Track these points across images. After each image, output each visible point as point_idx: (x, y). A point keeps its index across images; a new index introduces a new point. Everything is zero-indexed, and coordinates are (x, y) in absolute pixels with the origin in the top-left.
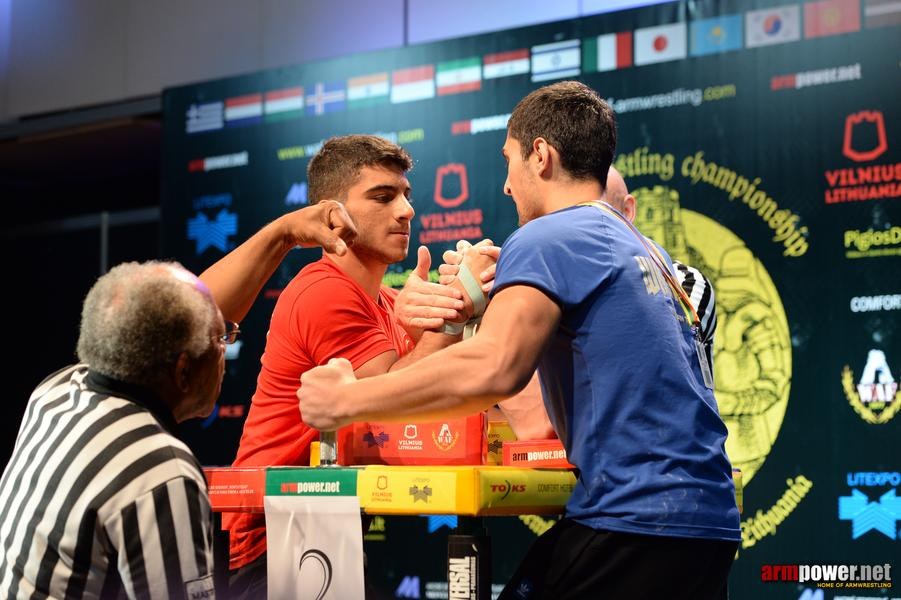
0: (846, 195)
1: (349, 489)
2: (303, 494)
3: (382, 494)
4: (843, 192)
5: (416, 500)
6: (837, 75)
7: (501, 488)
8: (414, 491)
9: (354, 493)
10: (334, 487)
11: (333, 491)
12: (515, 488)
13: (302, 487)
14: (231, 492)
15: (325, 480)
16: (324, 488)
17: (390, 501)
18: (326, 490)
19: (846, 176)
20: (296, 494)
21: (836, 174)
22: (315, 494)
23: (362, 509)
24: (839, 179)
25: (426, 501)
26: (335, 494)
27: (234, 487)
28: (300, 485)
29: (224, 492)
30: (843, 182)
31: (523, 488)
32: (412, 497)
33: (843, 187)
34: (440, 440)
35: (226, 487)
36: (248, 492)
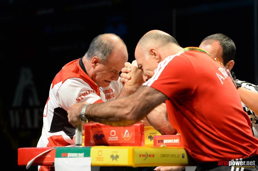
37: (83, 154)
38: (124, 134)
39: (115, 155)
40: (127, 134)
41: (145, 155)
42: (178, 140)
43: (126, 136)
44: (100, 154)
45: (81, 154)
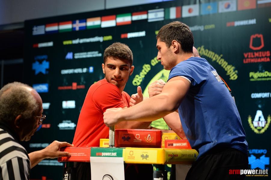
0: (250, 61)
1: (120, 155)
2: (104, 156)
3: (131, 157)
4: (249, 60)
5: (143, 159)
6: (248, 22)
7: (171, 155)
8: (142, 156)
9: (122, 156)
10: (115, 154)
11: (114, 155)
12: (175, 156)
13: (103, 154)
14: (79, 155)
15: (111, 152)
16: (111, 154)
17: (134, 159)
18: (112, 155)
19: (250, 55)
20: (101, 156)
21: (247, 54)
22: (108, 156)
23: (124, 162)
24: (248, 55)
25: (146, 159)
26: (115, 156)
27: (80, 154)
28: (103, 153)
29: (76, 155)
30: (249, 56)
31: (177, 155)
32: (142, 158)
33: (250, 58)
34: (147, 139)
35: (77, 154)
36: (84, 155)
37: (116, 153)
38: (147, 137)
39: (145, 155)
40: (149, 138)
41: (172, 155)
42: (186, 143)
43: (149, 139)
44: (131, 153)
45: (114, 153)
